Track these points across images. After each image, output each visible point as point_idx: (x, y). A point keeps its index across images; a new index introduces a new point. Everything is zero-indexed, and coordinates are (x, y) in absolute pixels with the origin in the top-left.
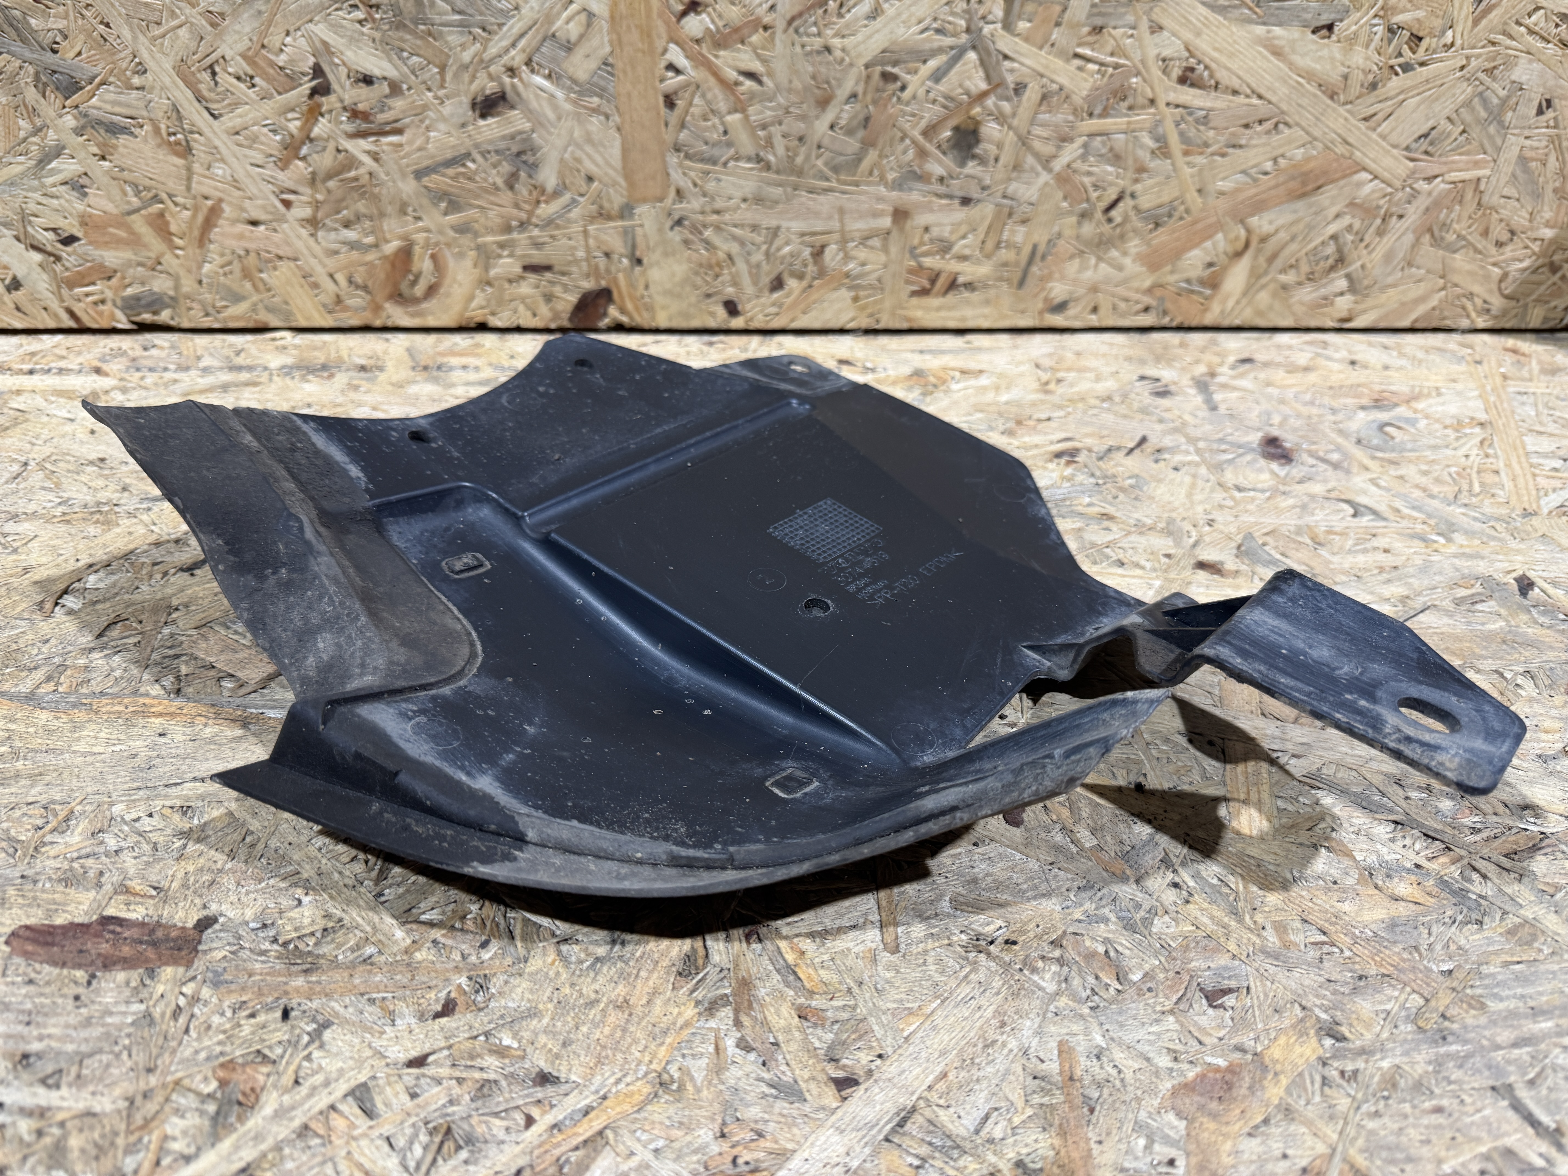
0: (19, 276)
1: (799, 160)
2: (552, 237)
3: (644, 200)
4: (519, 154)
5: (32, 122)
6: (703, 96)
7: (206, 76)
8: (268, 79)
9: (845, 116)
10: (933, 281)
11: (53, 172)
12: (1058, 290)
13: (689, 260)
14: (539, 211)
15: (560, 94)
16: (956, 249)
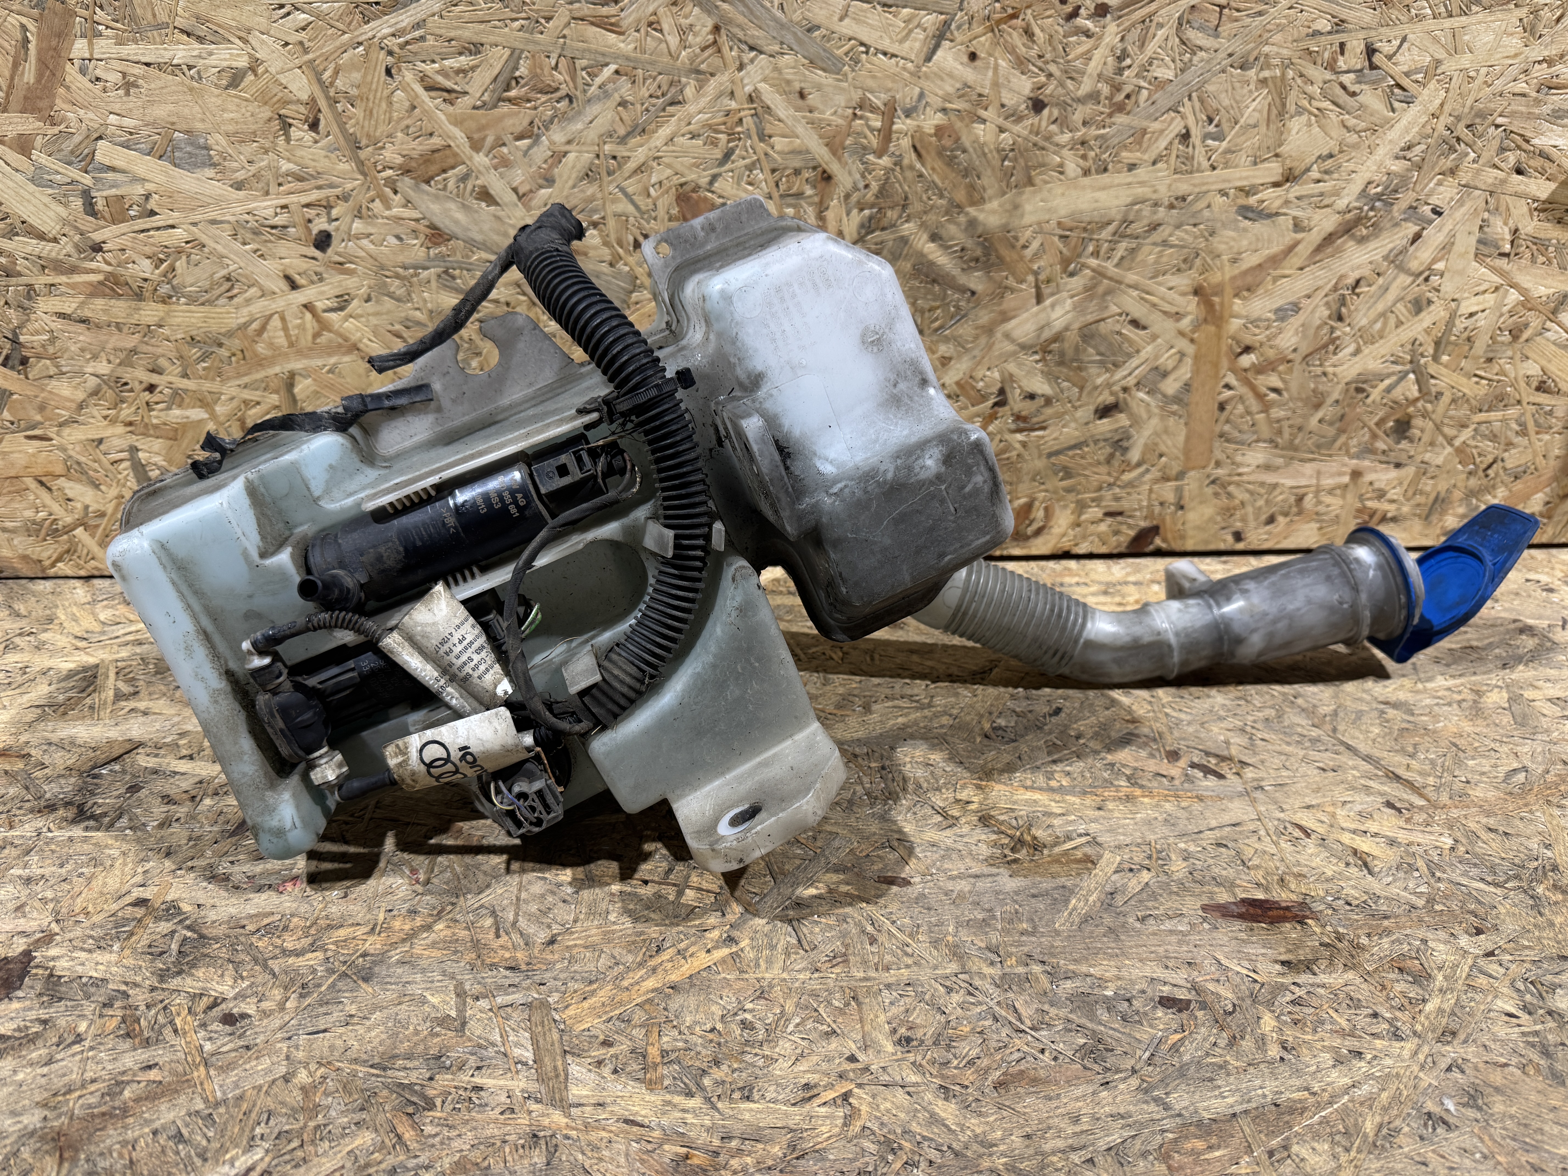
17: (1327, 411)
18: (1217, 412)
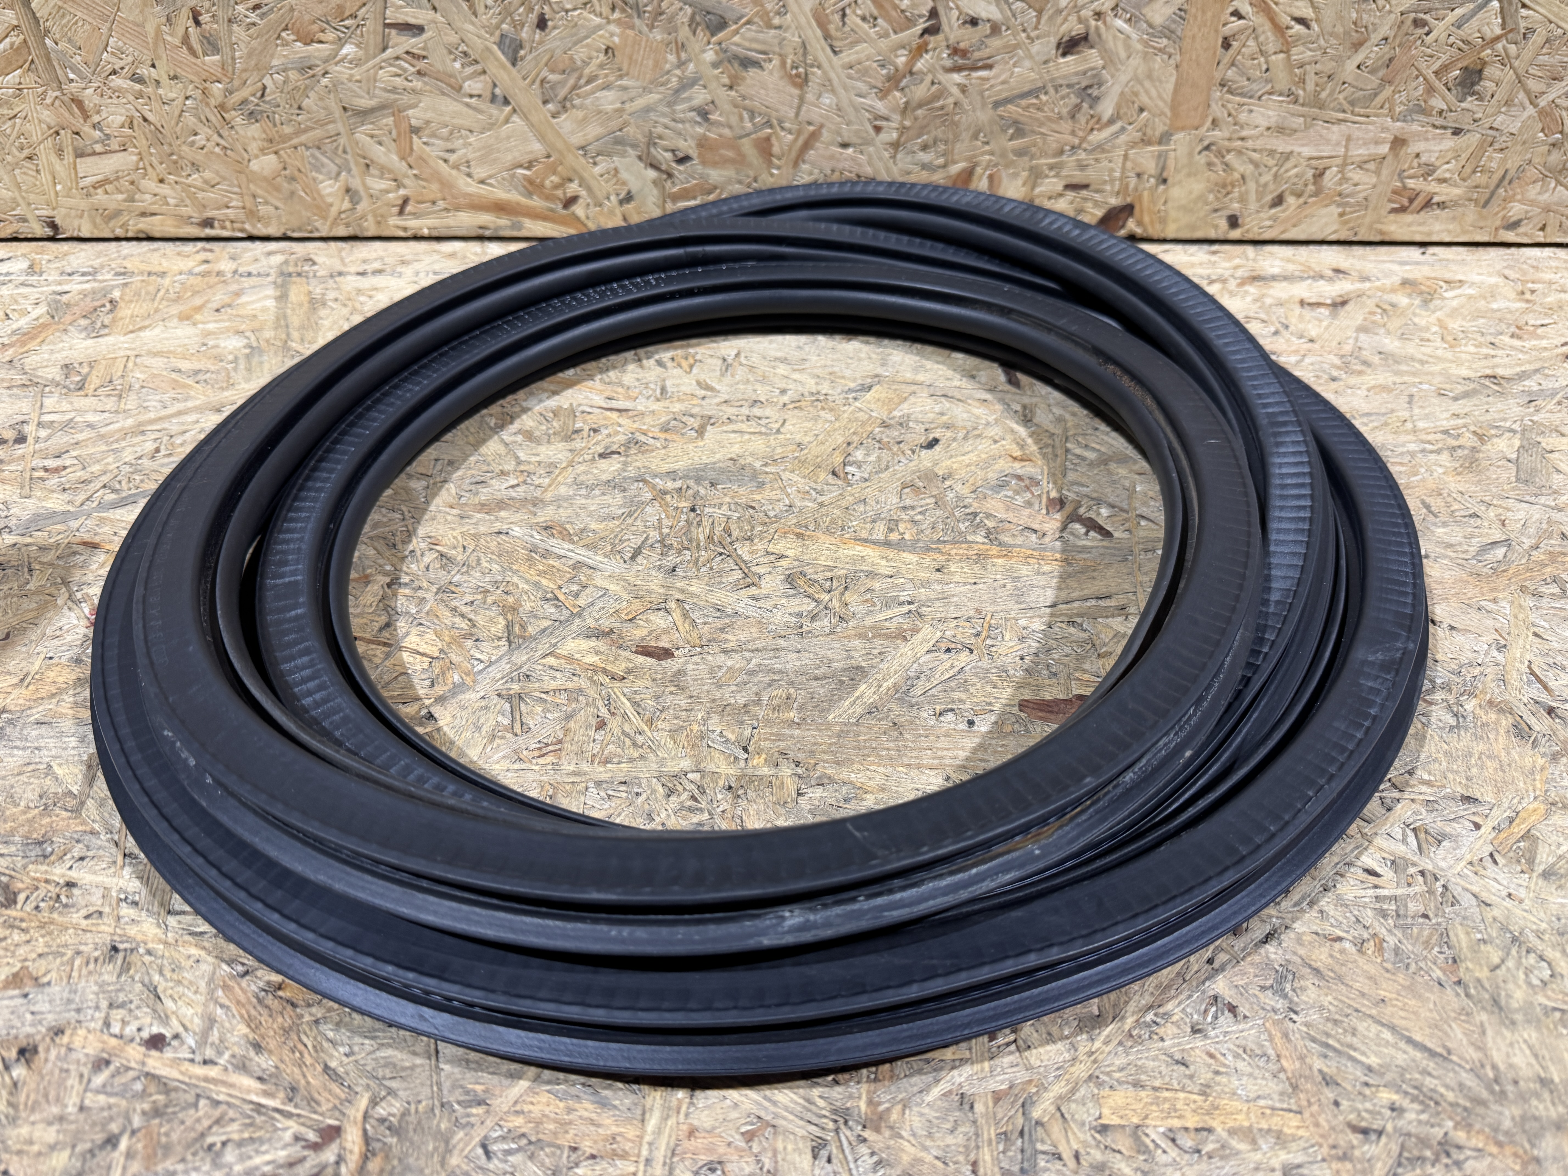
0: (633, 192)
1: (1323, 95)
2: (1096, 160)
3: (1183, 129)
4: (1087, 87)
5: (679, 57)
6: (1256, 38)
7: (837, 17)
8: (889, 21)
9: (1372, 55)
10: (1411, 201)
11: (685, 100)
12: (1516, 210)
13: (1208, 181)
14: (1091, 138)
15: (1134, 36)
16: (1438, 174)
17: (1371, 53)
18: (1220, 50)
